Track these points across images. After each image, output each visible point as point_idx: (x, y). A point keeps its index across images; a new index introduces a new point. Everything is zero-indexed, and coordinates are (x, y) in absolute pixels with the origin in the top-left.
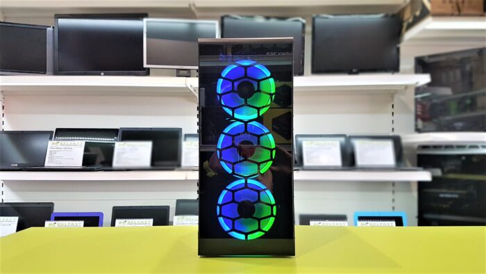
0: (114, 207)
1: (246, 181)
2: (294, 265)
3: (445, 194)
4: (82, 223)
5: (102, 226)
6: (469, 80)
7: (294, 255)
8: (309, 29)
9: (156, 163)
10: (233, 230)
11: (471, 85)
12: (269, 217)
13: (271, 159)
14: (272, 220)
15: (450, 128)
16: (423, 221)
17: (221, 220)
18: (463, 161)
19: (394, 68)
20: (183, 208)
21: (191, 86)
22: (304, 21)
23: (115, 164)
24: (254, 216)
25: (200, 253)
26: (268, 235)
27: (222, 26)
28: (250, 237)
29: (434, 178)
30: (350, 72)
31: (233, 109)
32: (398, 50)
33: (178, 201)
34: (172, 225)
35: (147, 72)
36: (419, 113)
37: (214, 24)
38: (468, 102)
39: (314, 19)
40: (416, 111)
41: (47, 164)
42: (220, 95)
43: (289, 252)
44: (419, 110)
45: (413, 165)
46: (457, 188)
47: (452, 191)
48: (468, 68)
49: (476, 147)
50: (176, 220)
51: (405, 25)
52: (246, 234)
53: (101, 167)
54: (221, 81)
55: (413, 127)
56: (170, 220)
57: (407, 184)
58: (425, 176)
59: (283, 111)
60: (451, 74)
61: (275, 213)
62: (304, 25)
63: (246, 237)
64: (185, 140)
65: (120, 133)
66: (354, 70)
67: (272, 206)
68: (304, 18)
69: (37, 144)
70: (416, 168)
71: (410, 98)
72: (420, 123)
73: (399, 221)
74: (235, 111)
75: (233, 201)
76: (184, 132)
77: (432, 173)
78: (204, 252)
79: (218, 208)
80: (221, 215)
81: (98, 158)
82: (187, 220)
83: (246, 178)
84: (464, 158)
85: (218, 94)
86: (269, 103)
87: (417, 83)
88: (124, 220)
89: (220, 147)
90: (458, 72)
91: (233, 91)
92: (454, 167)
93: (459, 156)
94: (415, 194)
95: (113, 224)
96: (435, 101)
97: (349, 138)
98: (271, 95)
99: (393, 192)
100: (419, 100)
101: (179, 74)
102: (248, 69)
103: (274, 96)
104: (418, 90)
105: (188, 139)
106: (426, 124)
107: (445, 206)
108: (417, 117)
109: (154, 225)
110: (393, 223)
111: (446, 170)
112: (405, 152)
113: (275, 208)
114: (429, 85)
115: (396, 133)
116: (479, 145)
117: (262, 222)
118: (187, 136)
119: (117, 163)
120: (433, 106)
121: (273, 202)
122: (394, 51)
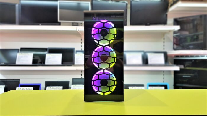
0: (46, 82)
1: (104, 71)
2: (124, 105)
3: (185, 76)
4: (32, 88)
5: (41, 89)
6: (196, 28)
7: (124, 101)
8: (129, 6)
9: (64, 63)
10: (99, 91)
11: (197, 30)
12: (113, 85)
13: (114, 62)
14: (115, 87)
15: (188, 48)
16: (176, 87)
17: (93, 87)
18: (193, 62)
19: (165, 23)
20: (76, 82)
21: (79, 30)
22: (127, 2)
23: (46, 63)
24: (107, 85)
25: (85, 100)
26: (113, 93)
27: (92, 4)
28: (106, 94)
29: (181, 69)
30: (146, 25)
31: (98, 41)
32: (167, 15)
33: (73, 79)
34: (71, 89)
35: (59, 24)
36: (175, 42)
37: (88, 3)
38: (195, 37)
39: (131, 2)
40: (174, 41)
41: (17, 63)
42: (93, 35)
43: (122, 100)
44: (175, 40)
45: (172, 64)
46: (190, 73)
47: (188, 75)
48: (195, 23)
49: (198, 56)
50: (72, 87)
51: (170, 5)
52: (104, 93)
53: (40, 64)
54: (93, 29)
55: (172, 48)
56: (70, 87)
57: (170, 71)
58: (177, 68)
59: (118, 41)
60: (188, 25)
61: (116, 84)
62: (127, 4)
63: (104, 94)
64: (76, 53)
65: (48, 50)
66: (148, 24)
67: (115, 81)
68: (127, 1)
69: (12, 54)
70: (173, 65)
71: (171, 35)
72: (175, 46)
73: (166, 87)
74: (100, 41)
75: (99, 79)
76: (76, 50)
77: (180, 67)
78: (87, 100)
79: (92, 82)
80: (93, 85)
81: (39, 61)
82: (77, 87)
83: (104, 70)
84: (193, 61)
85: (92, 34)
86: (114, 38)
87: (174, 29)
88: (50, 87)
89: (93, 57)
90: (191, 25)
91: (98, 33)
92: (189, 65)
93: (191, 60)
94: (173, 76)
95: (45, 89)
96: (181, 37)
97: (145, 53)
98: (115, 35)
99: (164, 75)
100: (175, 36)
101: (73, 25)
102: (105, 24)
103: (116, 35)
104: (175, 32)
105: (77, 53)
106: (178, 46)
107: (185, 81)
108: (174, 44)
109: (63, 89)
110: (163, 88)
111: (186, 65)
112: (169, 58)
113: (116, 82)
114: (179, 30)
115: (165, 50)
116: (200, 55)
117: (110, 87)
118: (77, 51)
119: (47, 63)
120: (181, 39)
121: (115, 79)
122: (165, 16)
